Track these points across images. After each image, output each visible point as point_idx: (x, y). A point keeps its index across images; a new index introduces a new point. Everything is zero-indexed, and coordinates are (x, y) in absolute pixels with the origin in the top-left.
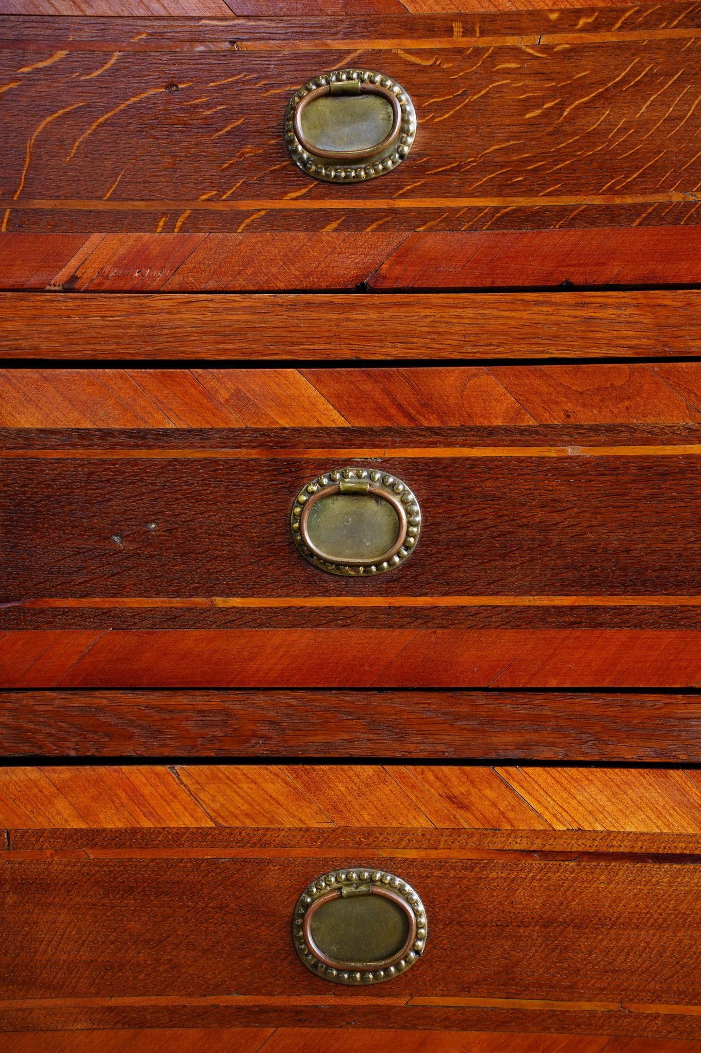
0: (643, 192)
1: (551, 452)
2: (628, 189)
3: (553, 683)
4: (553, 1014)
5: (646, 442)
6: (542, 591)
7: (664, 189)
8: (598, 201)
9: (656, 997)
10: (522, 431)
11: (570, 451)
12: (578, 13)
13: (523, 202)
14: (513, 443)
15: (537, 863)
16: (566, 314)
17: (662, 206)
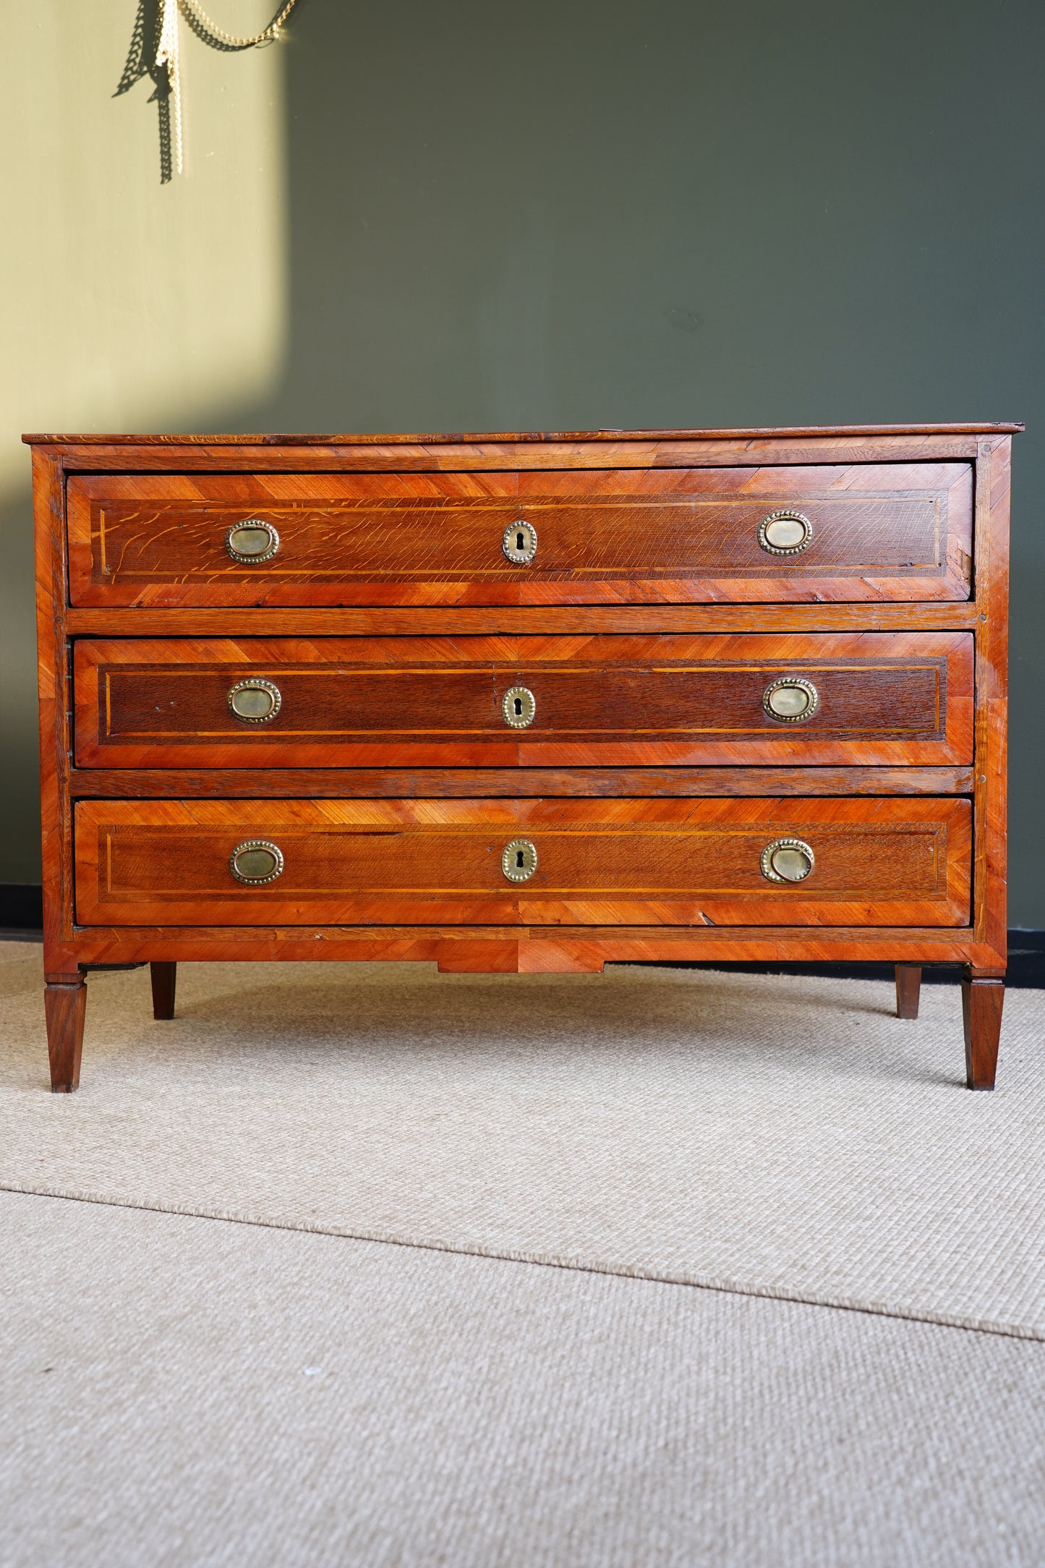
0: (370, 570)
1: (333, 673)
2: (363, 568)
3: (334, 766)
4: (332, 894)
5: (370, 669)
6: (329, 729)
7: (377, 568)
8: (352, 572)
9: (372, 886)
10: (321, 664)
11: (340, 672)
12: (342, 500)
13: (322, 572)
14: (318, 669)
15: (327, 837)
16: (337, 617)
17: (377, 575)
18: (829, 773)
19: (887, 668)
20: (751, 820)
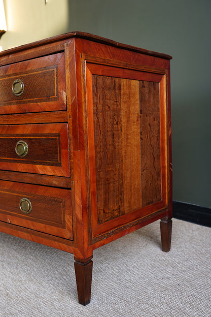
18: (33, 176)
19: (44, 137)
20: (17, 190)
